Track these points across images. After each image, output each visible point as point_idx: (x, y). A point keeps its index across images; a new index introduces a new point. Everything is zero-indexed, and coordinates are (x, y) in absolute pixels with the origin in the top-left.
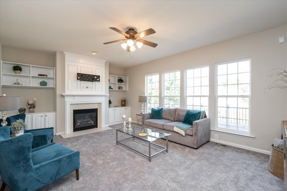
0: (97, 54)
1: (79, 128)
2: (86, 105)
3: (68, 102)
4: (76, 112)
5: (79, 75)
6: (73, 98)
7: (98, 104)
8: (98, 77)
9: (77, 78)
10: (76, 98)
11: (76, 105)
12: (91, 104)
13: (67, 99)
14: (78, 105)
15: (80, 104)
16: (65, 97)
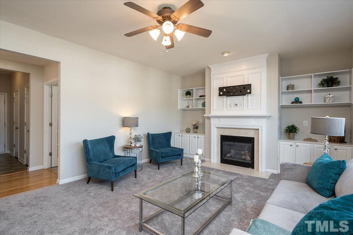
0: (230, 54)
1: (227, 160)
2: (236, 130)
3: (213, 125)
4: (224, 139)
5: (221, 89)
6: (218, 119)
7: (253, 131)
8: (249, 86)
9: (219, 93)
10: (221, 119)
11: (224, 129)
12: (243, 130)
13: (213, 121)
14: (225, 129)
15: (229, 128)
16: (210, 119)
